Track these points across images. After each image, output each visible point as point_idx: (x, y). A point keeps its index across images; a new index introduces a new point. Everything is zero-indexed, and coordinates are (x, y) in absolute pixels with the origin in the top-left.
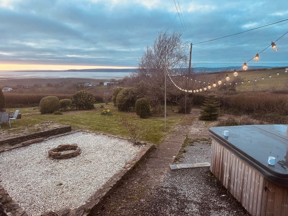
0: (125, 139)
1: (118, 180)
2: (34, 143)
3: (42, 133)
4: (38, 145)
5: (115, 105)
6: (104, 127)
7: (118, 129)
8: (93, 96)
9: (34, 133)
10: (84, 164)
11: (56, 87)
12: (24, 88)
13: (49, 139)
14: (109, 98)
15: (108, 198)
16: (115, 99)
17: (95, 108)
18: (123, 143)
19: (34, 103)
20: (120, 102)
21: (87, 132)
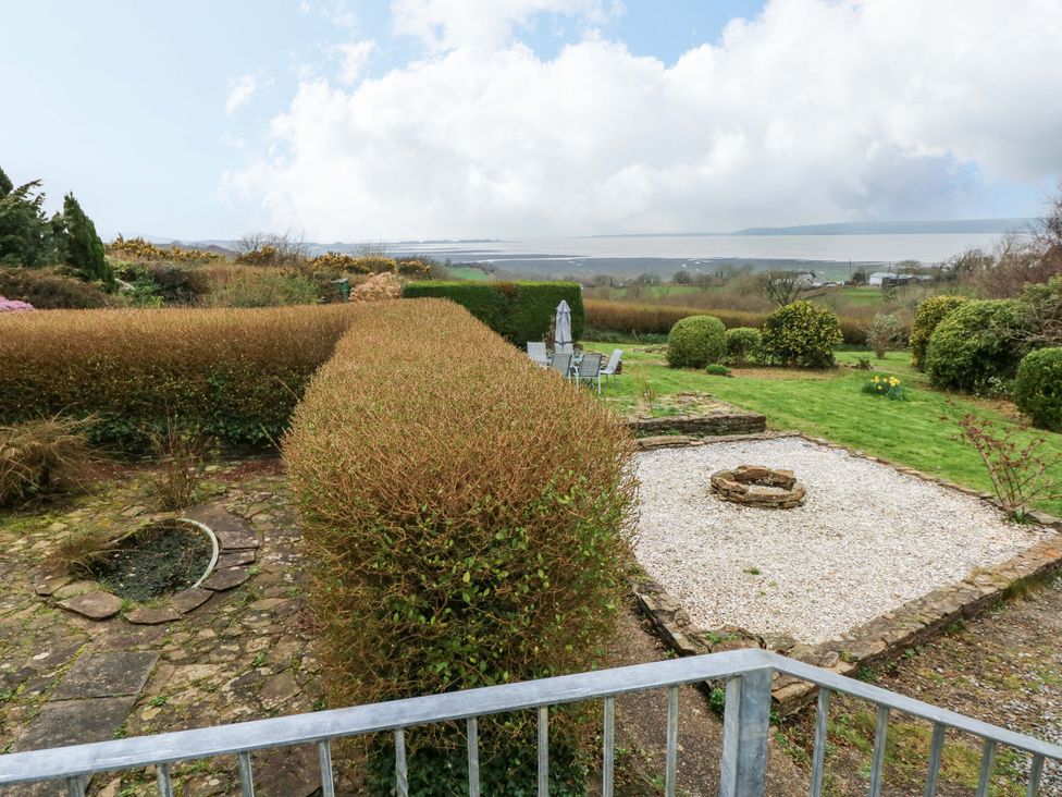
0: (968, 494)
1: (949, 611)
2: (667, 446)
3: (682, 422)
4: (676, 453)
5: (920, 367)
6: (876, 436)
7: (935, 452)
8: (835, 323)
9: (662, 419)
10: (817, 537)
11: (701, 286)
12: (612, 285)
13: (706, 443)
14: (891, 337)
15: (910, 652)
16: (923, 343)
17: (837, 367)
18: (955, 503)
19: (646, 331)
20: (943, 353)
21: (819, 444)
